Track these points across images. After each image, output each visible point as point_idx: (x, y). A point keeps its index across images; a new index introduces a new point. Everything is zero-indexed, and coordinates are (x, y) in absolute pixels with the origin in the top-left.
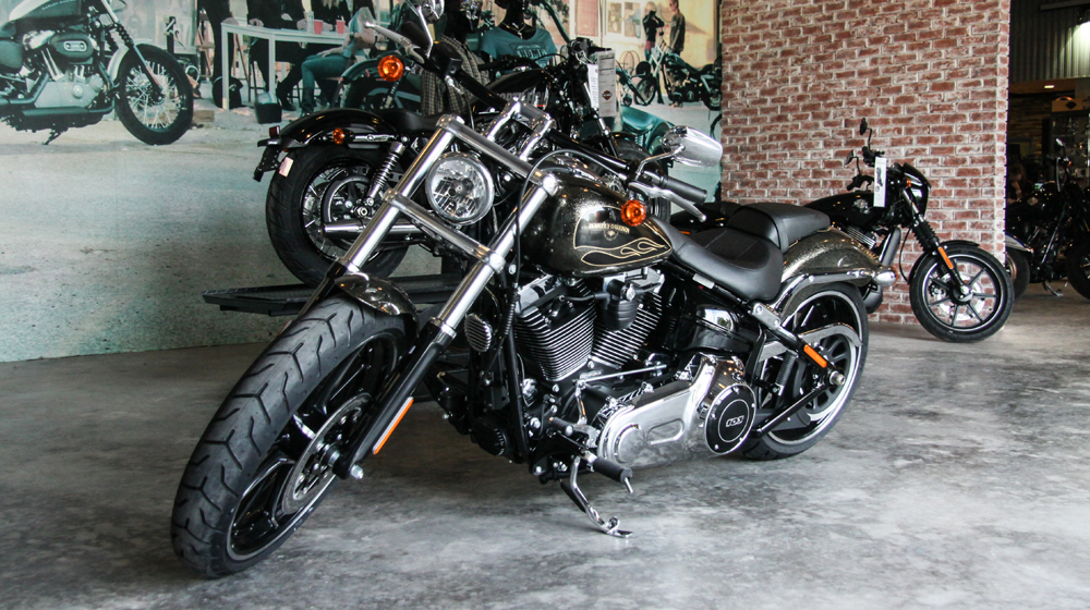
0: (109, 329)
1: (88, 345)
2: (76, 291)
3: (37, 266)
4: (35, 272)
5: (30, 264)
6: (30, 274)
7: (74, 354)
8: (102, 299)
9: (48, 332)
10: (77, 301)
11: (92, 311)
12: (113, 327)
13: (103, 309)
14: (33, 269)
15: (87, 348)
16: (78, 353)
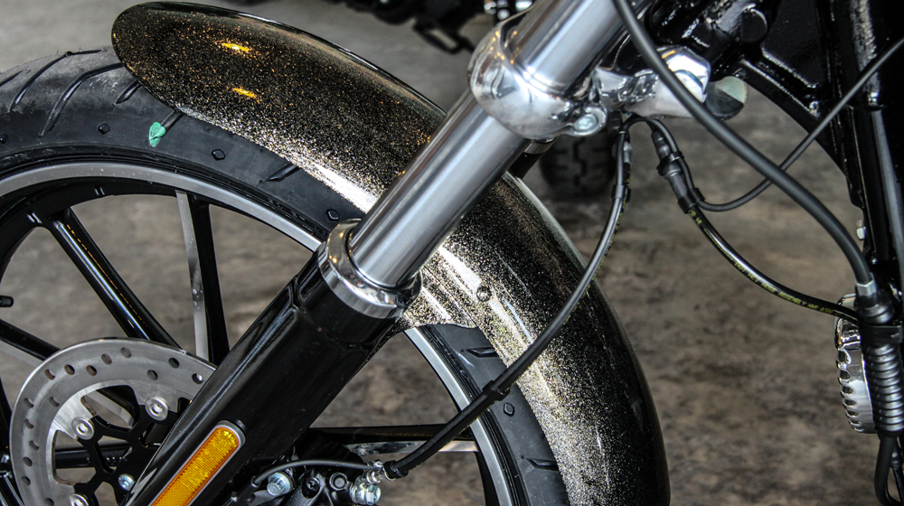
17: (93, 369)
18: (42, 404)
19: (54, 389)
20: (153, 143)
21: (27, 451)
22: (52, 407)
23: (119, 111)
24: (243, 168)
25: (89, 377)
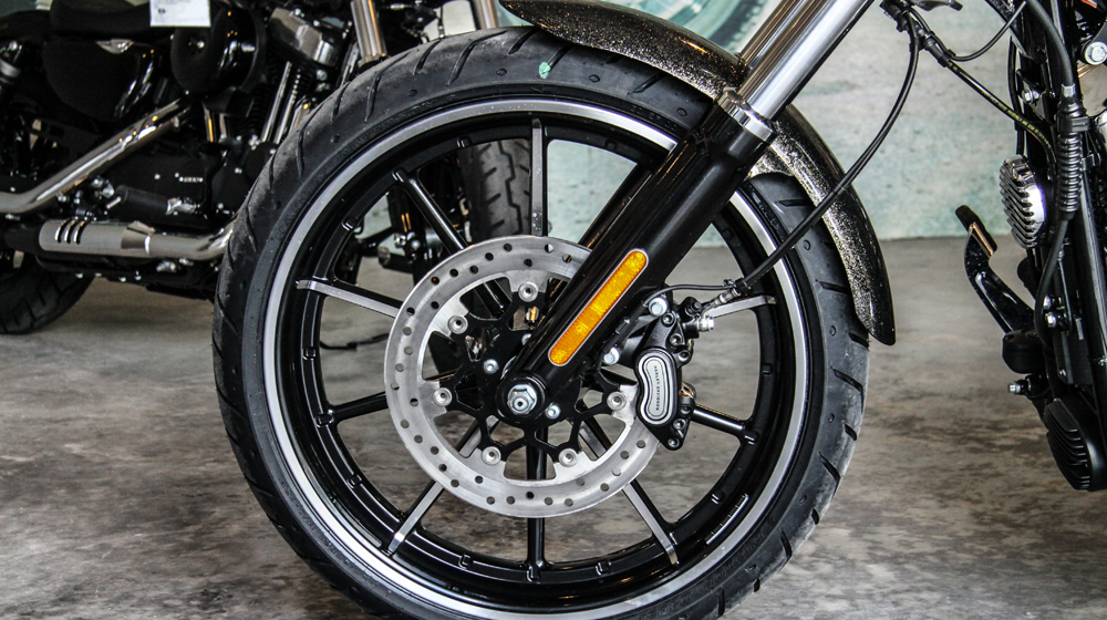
0: (973, 193)
1: (937, 219)
2: (921, 124)
3: (860, 81)
4: (857, 92)
5: (848, 77)
6: (848, 95)
7: (913, 234)
8: (963, 138)
9: (873, 194)
10: (921, 143)
11: (946, 159)
12: (981, 189)
13: (967, 157)
14: (851, 87)
15: (935, 225)
16: (920, 233)
17: (474, 269)
18: (424, 311)
19: (438, 294)
20: (544, 76)
21: (401, 358)
22: (431, 310)
23: (513, 59)
24: (614, 86)
25: (472, 276)
